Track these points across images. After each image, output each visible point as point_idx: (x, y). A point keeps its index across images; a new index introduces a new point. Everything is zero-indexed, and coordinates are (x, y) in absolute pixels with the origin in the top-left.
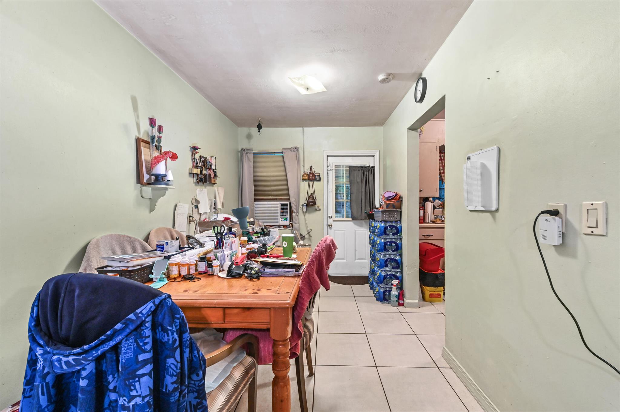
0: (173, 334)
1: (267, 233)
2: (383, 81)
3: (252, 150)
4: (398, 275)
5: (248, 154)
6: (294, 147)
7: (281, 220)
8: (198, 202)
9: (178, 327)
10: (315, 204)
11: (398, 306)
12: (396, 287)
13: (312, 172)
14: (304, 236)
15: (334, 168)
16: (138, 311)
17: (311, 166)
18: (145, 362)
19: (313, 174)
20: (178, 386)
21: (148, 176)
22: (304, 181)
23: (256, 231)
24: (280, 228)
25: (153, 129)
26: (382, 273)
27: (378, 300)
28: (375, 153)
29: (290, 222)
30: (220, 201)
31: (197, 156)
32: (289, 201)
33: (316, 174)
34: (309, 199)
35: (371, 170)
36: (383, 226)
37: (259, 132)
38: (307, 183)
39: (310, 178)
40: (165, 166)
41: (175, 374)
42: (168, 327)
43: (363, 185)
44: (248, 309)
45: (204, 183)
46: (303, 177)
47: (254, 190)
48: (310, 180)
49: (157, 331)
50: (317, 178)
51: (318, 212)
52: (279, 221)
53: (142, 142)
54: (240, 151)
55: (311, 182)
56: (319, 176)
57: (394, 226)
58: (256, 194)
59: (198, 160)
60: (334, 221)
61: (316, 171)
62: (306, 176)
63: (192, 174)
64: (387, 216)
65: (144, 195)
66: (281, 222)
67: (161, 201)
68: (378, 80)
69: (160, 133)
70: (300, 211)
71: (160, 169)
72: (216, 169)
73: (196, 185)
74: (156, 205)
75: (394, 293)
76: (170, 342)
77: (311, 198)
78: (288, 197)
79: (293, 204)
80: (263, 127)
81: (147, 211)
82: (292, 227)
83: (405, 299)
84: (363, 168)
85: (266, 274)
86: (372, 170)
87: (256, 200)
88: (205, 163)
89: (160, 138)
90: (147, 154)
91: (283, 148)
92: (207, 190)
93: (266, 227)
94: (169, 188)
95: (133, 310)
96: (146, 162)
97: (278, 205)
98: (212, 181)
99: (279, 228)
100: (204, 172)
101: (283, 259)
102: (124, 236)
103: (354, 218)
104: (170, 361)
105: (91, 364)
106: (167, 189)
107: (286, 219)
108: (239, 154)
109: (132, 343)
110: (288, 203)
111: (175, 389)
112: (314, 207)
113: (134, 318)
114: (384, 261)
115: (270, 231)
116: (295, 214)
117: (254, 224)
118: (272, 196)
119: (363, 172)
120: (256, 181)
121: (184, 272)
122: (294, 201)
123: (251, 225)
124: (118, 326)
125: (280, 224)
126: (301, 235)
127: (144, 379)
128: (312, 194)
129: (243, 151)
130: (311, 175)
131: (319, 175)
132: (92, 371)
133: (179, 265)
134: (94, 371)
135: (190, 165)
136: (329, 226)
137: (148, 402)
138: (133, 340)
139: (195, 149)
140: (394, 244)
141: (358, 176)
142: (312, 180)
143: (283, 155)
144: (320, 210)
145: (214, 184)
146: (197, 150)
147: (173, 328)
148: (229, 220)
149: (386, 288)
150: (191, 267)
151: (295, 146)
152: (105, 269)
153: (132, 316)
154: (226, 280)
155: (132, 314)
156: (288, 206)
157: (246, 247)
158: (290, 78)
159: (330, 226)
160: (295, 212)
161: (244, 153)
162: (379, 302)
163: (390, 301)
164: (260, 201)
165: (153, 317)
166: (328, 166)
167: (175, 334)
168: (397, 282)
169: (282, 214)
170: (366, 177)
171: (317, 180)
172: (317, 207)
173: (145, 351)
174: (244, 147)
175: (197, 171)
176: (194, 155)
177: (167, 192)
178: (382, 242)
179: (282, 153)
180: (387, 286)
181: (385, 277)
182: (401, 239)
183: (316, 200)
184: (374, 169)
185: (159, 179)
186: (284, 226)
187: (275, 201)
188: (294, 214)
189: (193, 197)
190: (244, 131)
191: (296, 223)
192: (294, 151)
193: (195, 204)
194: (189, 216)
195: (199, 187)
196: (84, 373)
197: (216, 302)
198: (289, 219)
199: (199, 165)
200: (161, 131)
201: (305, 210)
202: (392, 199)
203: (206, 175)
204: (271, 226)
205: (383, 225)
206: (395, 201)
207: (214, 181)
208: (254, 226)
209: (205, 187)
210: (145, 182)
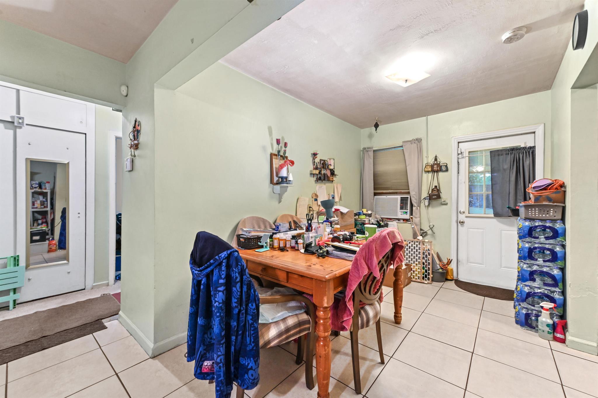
0: (236, 274)
1: (382, 226)
2: (509, 40)
3: (373, 148)
4: (557, 296)
5: (369, 152)
6: (415, 139)
7: (400, 213)
8: (317, 196)
9: (240, 271)
10: (439, 197)
11: (552, 341)
12: (548, 312)
13: (437, 162)
14: (426, 232)
15: (468, 156)
16: (220, 255)
17: (436, 156)
18: (222, 285)
19: (438, 165)
20: (238, 306)
21: (277, 178)
22: (426, 173)
23: (372, 223)
24: (400, 222)
25: (278, 146)
26: (525, 288)
27: (517, 322)
28: (536, 129)
29: (410, 216)
30: (338, 195)
31: (317, 160)
32: (409, 194)
33: (442, 165)
34: (432, 192)
35: (529, 152)
36: (526, 226)
37: (376, 130)
38: (430, 175)
39: (434, 169)
40: (286, 171)
41: (236, 297)
42: (234, 269)
43: (513, 173)
44: (302, 276)
45: (323, 181)
46: (425, 169)
47: (373, 185)
48: (434, 172)
49: (231, 270)
50: (444, 168)
51: (444, 206)
52: (398, 214)
53: (274, 155)
54: (362, 150)
55: (436, 174)
56: (446, 166)
57: (550, 228)
58: (375, 189)
59: (318, 163)
60: (466, 217)
61: (442, 160)
62: (429, 167)
63: (312, 175)
64: (535, 212)
65: (274, 191)
66: (400, 215)
67: (285, 196)
68: (502, 40)
69: (285, 148)
70: (422, 205)
71: (284, 173)
72: (334, 169)
73: (316, 183)
74: (282, 198)
75: (544, 320)
76: (234, 278)
77: (435, 191)
78: (408, 191)
79: (414, 197)
80: (380, 125)
81: (277, 203)
82: (412, 222)
83: (567, 334)
84: (513, 150)
85: (334, 256)
86: (531, 152)
87: (375, 194)
88: (324, 164)
89: (285, 151)
90: (277, 163)
91: (403, 142)
92: (326, 187)
93: (382, 219)
94: (290, 186)
95: (218, 255)
96: (276, 168)
97: (397, 199)
98: (330, 179)
99: (398, 222)
100: (323, 172)
101: (354, 246)
102: (260, 218)
103: (497, 215)
104: (234, 289)
105: (204, 278)
106: (287, 187)
107: (406, 213)
108: (362, 152)
109: (217, 272)
110: (409, 197)
111: (236, 307)
112: (439, 201)
113: (218, 259)
114: (529, 272)
115: (388, 224)
116: (416, 208)
117: (371, 216)
118: (391, 190)
119: (513, 155)
120: (375, 176)
121: (282, 245)
122: (415, 194)
123: (368, 217)
124: (212, 261)
125: (399, 218)
126: (421, 230)
127: (220, 293)
128: (437, 186)
129: (365, 150)
130: (435, 166)
131: (446, 164)
132: (205, 282)
133: (279, 240)
134: (206, 282)
135: (311, 167)
136: (460, 223)
137: (221, 306)
138: (217, 271)
139: (315, 155)
140: (548, 252)
141: (506, 163)
142: (436, 172)
143: (403, 148)
144: (446, 204)
145: (333, 181)
146: (316, 155)
147: (236, 270)
148: (338, 211)
149: (532, 310)
150: (287, 242)
151: (417, 137)
152: (241, 236)
153: (217, 257)
154: (302, 254)
155: (217, 256)
156: (408, 199)
157: (337, 233)
158: (386, 77)
159: (462, 223)
160: (415, 206)
161: (365, 151)
162: (519, 326)
163: (537, 330)
164: (380, 195)
165: (227, 260)
166: (458, 154)
167: (237, 274)
168: (552, 305)
169: (402, 208)
170: (518, 162)
171: (444, 171)
172: (443, 201)
173: (221, 278)
174: (366, 146)
175: (317, 172)
176: (315, 159)
177: (289, 189)
178: (526, 248)
179: (402, 146)
180: (533, 308)
181: (529, 295)
182: (564, 246)
183: (441, 193)
184: (533, 150)
185: (284, 180)
186: (404, 220)
187: (396, 194)
188: (414, 208)
189: (314, 192)
190: (366, 131)
191: (416, 218)
192: (415, 143)
193: (314, 197)
194: (309, 207)
195: (319, 184)
196: (202, 282)
197: (281, 266)
198: (409, 213)
199: (318, 167)
200: (286, 146)
201: (427, 204)
202: (545, 189)
203: (324, 174)
204: (390, 219)
205: (527, 223)
206: (550, 192)
207: (332, 179)
208: (370, 219)
209: (325, 184)
210: (275, 182)
